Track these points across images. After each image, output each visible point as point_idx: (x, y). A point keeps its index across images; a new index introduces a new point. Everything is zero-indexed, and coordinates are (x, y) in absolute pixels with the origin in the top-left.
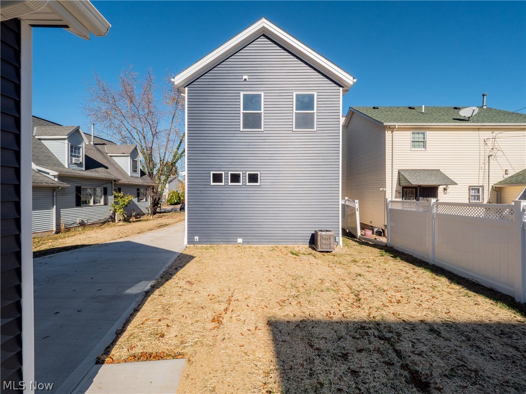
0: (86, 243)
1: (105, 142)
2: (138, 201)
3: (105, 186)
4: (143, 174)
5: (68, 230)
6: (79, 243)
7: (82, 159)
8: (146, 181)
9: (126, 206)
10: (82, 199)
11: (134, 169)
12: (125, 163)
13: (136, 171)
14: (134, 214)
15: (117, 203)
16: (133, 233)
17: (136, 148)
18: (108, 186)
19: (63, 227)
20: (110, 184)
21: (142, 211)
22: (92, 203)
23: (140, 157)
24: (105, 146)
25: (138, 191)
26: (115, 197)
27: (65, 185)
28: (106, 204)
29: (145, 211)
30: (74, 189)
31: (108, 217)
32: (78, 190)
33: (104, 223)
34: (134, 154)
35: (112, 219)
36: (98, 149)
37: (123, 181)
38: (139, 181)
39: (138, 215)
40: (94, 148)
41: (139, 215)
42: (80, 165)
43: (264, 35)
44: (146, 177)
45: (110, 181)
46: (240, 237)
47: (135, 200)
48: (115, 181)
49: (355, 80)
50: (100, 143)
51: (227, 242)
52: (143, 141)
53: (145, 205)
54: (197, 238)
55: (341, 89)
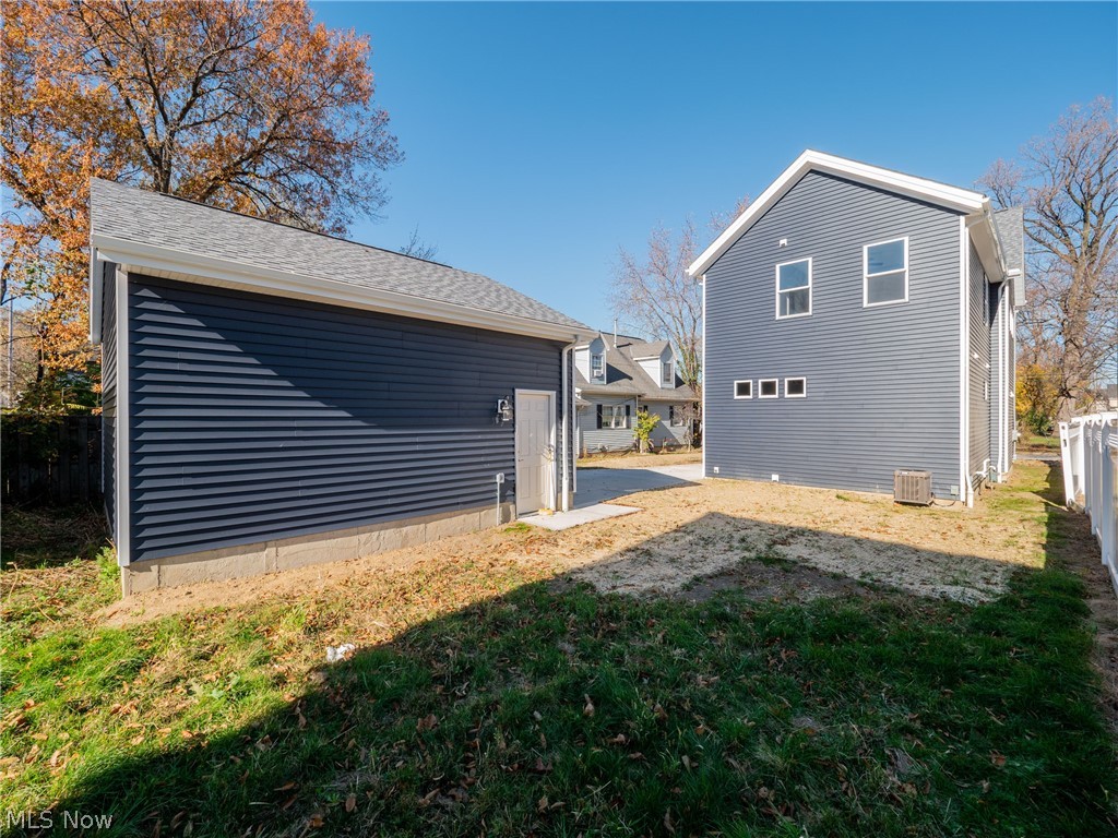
0: (604, 466)
1: (631, 341)
2: (672, 425)
3: (627, 403)
4: (679, 382)
5: (590, 455)
6: (598, 466)
7: (603, 371)
8: (685, 393)
9: (651, 430)
10: (604, 420)
11: (666, 379)
12: (653, 369)
13: (668, 380)
14: (665, 444)
15: (640, 426)
16: (655, 464)
17: (668, 345)
18: (631, 403)
19: (585, 452)
20: (633, 401)
21: (676, 441)
22: (613, 426)
23: (677, 356)
24: (631, 347)
25: (671, 409)
26: (640, 418)
27: (587, 403)
28: (628, 427)
29: (682, 442)
30: (596, 409)
31: (631, 445)
32: (600, 408)
33: (626, 452)
34: (666, 354)
35: (636, 447)
36: (621, 353)
37: (650, 395)
38: (673, 395)
39: (672, 446)
40: (617, 352)
41: (674, 447)
42: (601, 378)
43: (811, 171)
44: (685, 387)
45: (633, 397)
46: (776, 472)
47: (667, 423)
48: (639, 396)
49: (986, 200)
50: (626, 343)
51: (758, 478)
52: (681, 331)
53: (680, 431)
54: (716, 469)
55: (962, 218)
